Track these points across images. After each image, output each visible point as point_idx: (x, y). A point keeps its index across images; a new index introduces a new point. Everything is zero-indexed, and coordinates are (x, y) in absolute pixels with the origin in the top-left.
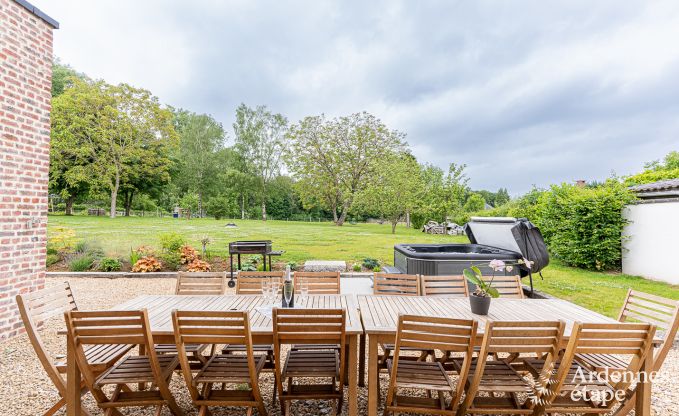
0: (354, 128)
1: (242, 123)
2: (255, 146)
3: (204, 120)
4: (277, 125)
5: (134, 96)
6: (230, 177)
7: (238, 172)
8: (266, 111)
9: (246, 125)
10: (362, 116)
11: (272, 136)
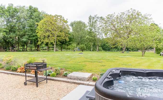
0: (127, 16)
1: (90, 21)
2: (94, 28)
3: (80, 22)
4: (101, 20)
5: (58, 17)
6: (87, 38)
7: (89, 37)
8: (97, 16)
9: (92, 22)
10: (130, 11)
11: (99, 24)
